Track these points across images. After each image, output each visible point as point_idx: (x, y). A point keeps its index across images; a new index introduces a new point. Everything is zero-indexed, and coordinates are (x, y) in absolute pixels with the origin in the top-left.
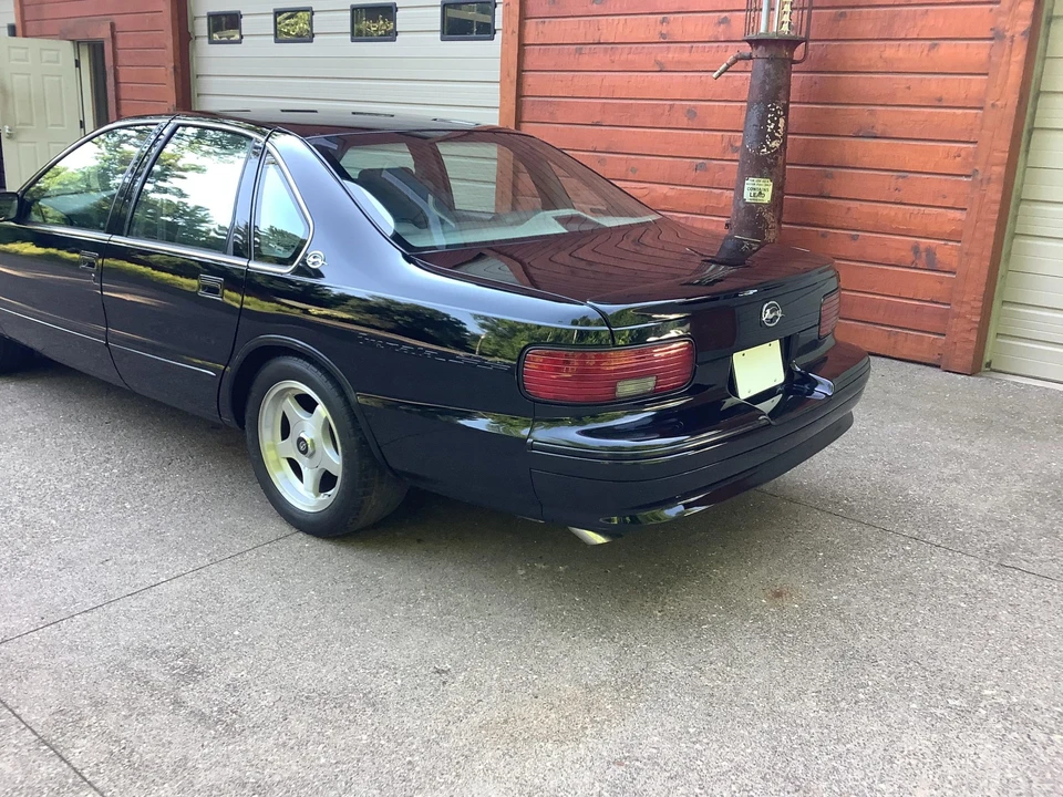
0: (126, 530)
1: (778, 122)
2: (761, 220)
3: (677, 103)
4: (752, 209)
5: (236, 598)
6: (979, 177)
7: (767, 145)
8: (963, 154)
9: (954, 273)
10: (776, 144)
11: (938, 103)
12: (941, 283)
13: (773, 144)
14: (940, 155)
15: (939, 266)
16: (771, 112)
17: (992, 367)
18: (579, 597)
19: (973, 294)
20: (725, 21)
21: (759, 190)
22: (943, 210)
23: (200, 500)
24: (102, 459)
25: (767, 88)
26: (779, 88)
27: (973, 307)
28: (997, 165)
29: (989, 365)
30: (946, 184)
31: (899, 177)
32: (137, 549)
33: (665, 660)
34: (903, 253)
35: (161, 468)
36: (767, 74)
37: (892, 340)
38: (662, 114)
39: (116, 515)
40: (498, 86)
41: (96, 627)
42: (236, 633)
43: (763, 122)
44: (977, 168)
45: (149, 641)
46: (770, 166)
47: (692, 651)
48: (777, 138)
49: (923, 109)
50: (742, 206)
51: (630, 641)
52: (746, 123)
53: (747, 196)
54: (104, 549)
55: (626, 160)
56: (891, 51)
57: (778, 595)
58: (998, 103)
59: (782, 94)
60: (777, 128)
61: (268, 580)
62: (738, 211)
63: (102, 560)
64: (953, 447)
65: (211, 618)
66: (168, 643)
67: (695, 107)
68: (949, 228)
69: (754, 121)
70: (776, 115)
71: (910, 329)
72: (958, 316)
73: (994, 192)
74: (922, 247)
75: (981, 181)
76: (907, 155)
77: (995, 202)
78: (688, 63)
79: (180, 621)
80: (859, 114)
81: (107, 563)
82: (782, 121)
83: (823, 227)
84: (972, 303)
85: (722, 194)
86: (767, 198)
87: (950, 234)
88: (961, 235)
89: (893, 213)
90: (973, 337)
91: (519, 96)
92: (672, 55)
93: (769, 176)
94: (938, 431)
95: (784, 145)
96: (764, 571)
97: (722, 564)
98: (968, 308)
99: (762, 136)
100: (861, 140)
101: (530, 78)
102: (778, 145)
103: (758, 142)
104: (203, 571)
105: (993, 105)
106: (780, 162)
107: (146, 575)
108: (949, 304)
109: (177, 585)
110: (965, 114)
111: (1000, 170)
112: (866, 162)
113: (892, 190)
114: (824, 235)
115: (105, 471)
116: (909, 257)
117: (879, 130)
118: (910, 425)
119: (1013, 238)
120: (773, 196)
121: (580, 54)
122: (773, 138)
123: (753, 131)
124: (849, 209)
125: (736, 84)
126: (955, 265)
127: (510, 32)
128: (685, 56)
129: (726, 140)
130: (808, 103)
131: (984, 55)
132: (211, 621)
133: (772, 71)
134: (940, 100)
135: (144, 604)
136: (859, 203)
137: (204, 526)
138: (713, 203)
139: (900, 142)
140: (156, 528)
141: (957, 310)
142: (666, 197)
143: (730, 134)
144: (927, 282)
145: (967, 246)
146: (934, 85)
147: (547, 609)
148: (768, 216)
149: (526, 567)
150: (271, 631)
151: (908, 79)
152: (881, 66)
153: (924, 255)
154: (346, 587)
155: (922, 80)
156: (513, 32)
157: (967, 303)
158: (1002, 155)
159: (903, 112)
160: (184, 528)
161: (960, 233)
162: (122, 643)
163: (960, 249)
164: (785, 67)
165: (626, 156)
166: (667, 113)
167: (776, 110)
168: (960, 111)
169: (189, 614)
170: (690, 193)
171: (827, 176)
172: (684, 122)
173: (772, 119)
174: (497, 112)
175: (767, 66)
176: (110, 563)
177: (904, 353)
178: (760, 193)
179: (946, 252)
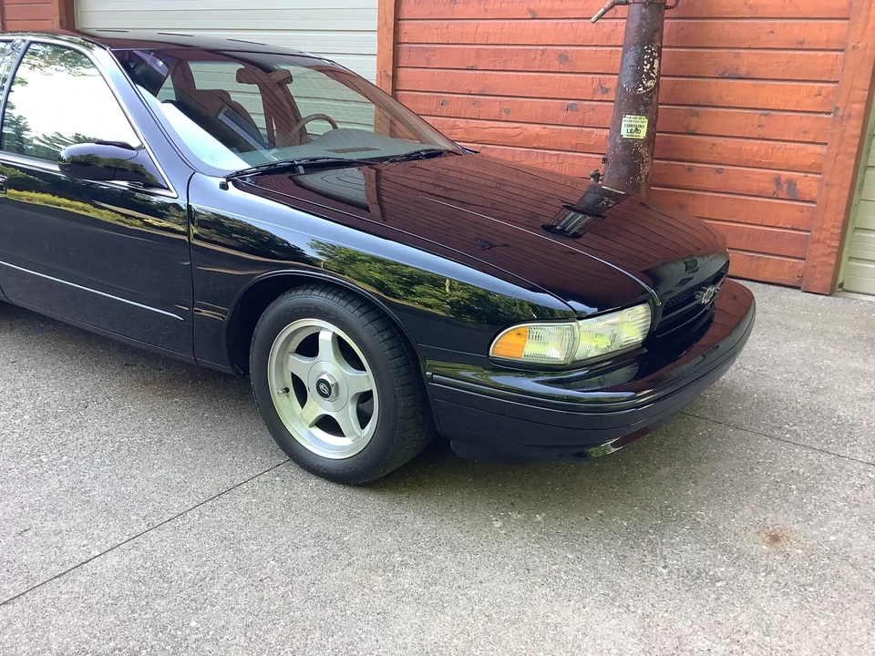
0: (45, 490)
1: (652, 63)
2: (637, 155)
3: (549, 48)
4: (628, 144)
5: (185, 574)
6: (840, 114)
7: (643, 85)
8: (824, 92)
9: (815, 203)
10: (651, 84)
11: (801, 46)
12: (801, 212)
13: (649, 84)
14: (802, 94)
15: (799, 196)
16: (647, 54)
17: (845, 287)
18: (571, 553)
19: (831, 223)
21: (634, 126)
22: (805, 145)
23: (124, 449)
24: (11, 404)
25: (644, 30)
26: (655, 31)
27: (832, 233)
28: (856, 102)
29: (841, 286)
30: (807, 121)
31: (761, 115)
32: (60, 514)
33: (695, 632)
34: (766, 185)
35: (76, 412)
36: (643, 18)
37: (754, 264)
38: (535, 58)
39: (32, 471)
40: (375, 35)
41: (19, 625)
42: (193, 624)
43: (640, 62)
44: (838, 105)
45: (87, 642)
46: (645, 105)
47: (720, 617)
48: (652, 78)
49: (785, 52)
50: (619, 142)
51: (649, 609)
52: (622, 64)
53: (624, 132)
54: (21, 514)
55: (500, 102)
57: (775, 539)
58: (860, 45)
59: (657, 37)
60: (652, 68)
61: (218, 548)
62: (616, 146)
63: (20, 529)
64: (854, 365)
65: (160, 604)
66: (112, 644)
67: (566, 52)
68: (809, 161)
69: (632, 62)
70: (652, 56)
71: (770, 254)
72: (818, 241)
73: (854, 128)
74: (783, 179)
75: (842, 117)
76: (771, 94)
77: (854, 137)
78: (559, 10)
79: (123, 611)
80: (726, 58)
81: (26, 534)
82: (656, 62)
83: (689, 162)
84: (831, 230)
85: (591, 133)
86: (643, 134)
87: (810, 166)
88: (821, 168)
89: (756, 148)
90: (832, 261)
91: (396, 42)
92: (544, 3)
93: (645, 113)
94: (831, 350)
95: (657, 85)
96: (747, 511)
97: (703, 504)
98: (828, 234)
99: (639, 75)
100: (725, 81)
101: (406, 27)
102: (653, 84)
103: (635, 81)
104: (141, 539)
105: (854, 47)
106: (654, 101)
107: (74, 548)
108: (809, 232)
109: (113, 560)
110: (827, 55)
111: (860, 107)
112: (730, 100)
113: (755, 126)
114: (690, 169)
115: (15, 417)
116: (772, 188)
117: (743, 71)
118: (803, 345)
119: (866, 170)
120: (648, 132)
122: (649, 78)
123: (629, 72)
124: (714, 145)
125: (605, 30)
126: (814, 195)
128: (557, 5)
129: (596, 82)
130: (676, 47)
131: (844, 2)
132: (160, 609)
133: (649, 15)
134: (802, 43)
135: (76, 589)
136: (723, 139)
137: (134, 482)
138: (583, 140)
139: (764, 82)
140: (79, 486)
141: (816, 235)
142: (538, 136)
143: (600, 76)
144: (788, 212)
145: (827, 177)
146: (796, 29)
147: (542, 571)
148: (644, 151)
149: (502, 518)
150: (235, 620)
151: (771, 24)
152: (746, 12)
153: (785, 186)
154: (309, 553)
155: (785, 25)
157: (826, 229)
158: (862, 93)
159: (767, 55)
160: (112, 484)
161: (820, 166)
162: (55, 647)
163: (821, 180)
164: (660, 12)
165: (499, 98)
166: (538, 57)
167: (652, 52)
168: (822, 53)
169: (132, 600)
170: (560, 132)
171: (693, 115)
172: (556, 65)
173: (648, 60)
174: (375, 59)
175: (644, 10)
176: (30, 533)
177: (767, 276)
178: (636, 129)
179: (807, 184)
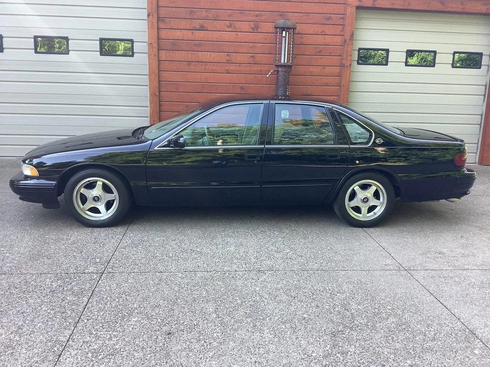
11: (327, 85)
16: (287, 88)
20: (252, 56)
25: (286, 81)
26: (289, 81)
36: (286, 76)
40: (147, 77)
43: (286, 92)
49: (322, 87)
56: (312, 69)
58: (345, 85)
59: (289, 83)
60: (289, 93)
67: (243, 86)
69: (283, 91)
70: (289, 89)
78: (239, 71)
80: (303, 88)
91: (160, 81)
92: (232, 67)
101: (163, 74)
105: (343, 85)
110: (335, 88)
121: (189, 65)
127: (153, 55)
128: (238, 68)
131: (338, 71)
146: (326, 80)
151: (317, 78)
152: (308, 74)
155: (321, 78)
156: (155, 55)
159: (317, 87)
168: (333, 87)
172: (239, 91)
173: (288, 91)
174: (148, 87)
175: (286, 74)
